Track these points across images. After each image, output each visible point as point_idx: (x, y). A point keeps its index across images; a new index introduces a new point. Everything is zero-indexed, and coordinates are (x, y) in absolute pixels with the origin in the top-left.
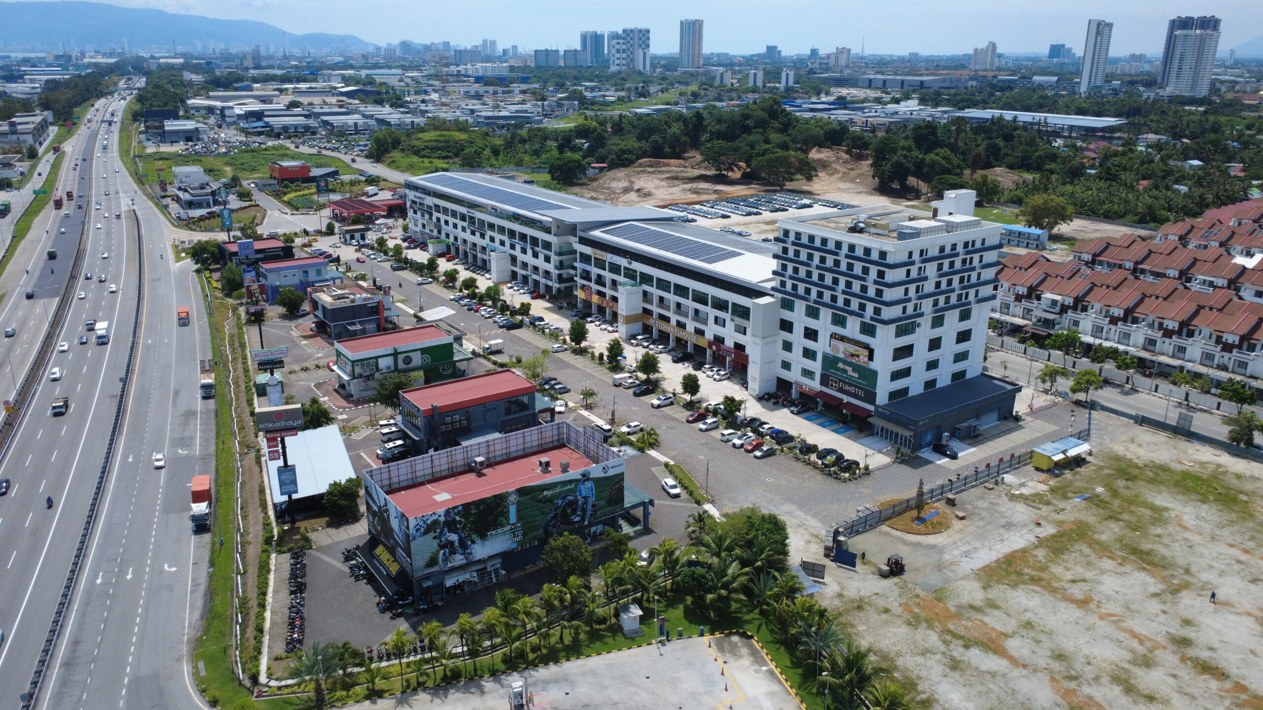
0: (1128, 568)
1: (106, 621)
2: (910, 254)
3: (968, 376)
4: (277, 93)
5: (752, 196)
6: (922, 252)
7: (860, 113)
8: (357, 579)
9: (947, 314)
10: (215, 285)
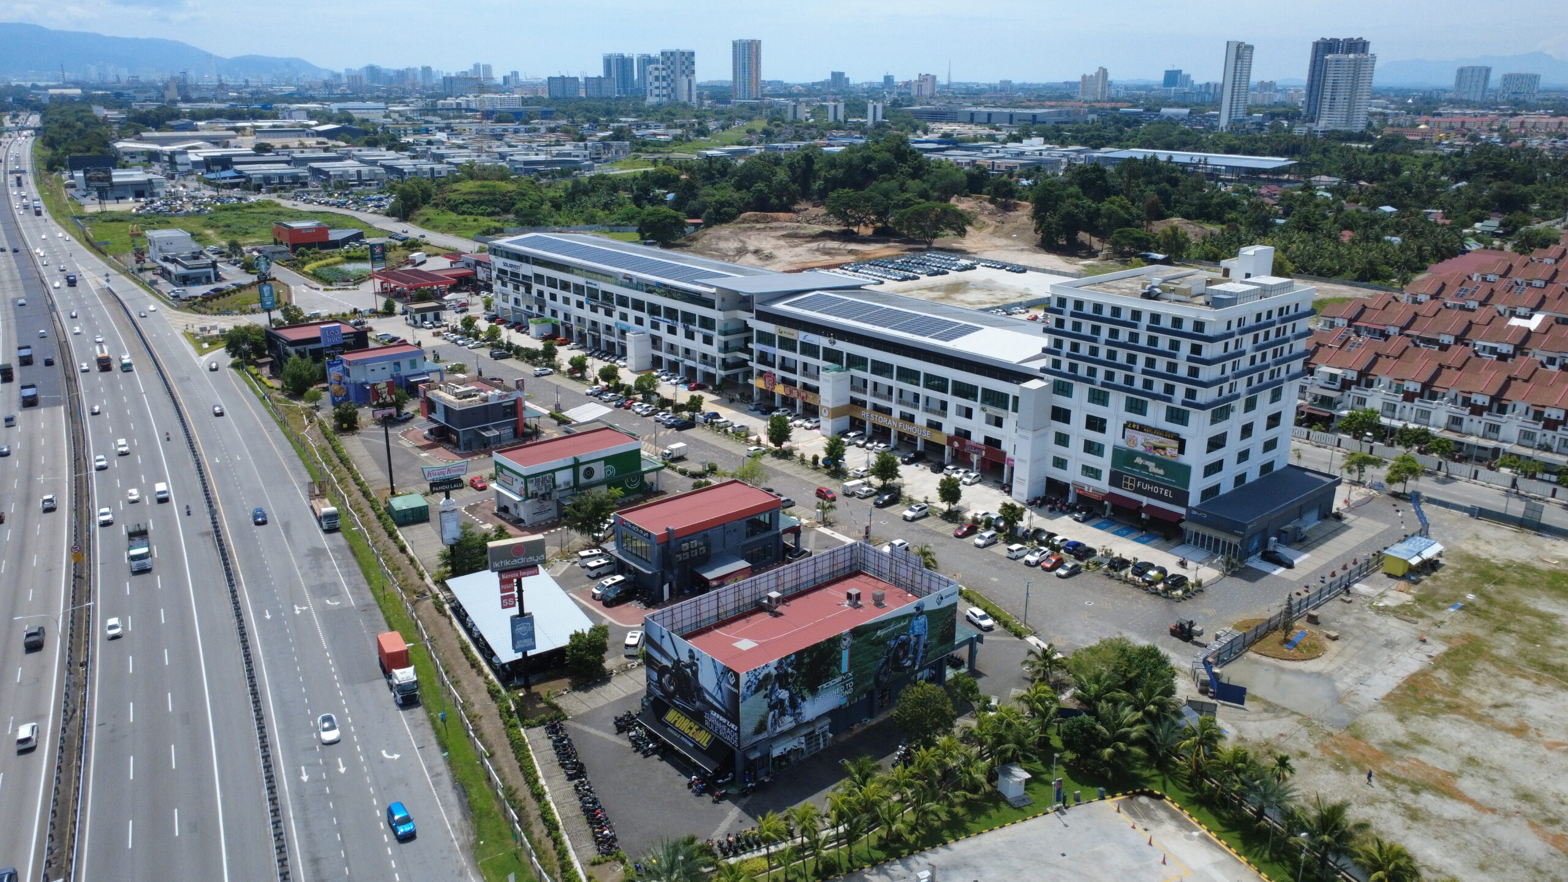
0: (1548, 688)
1: (339, 828)
2: (1229, 323)
3: (1276, 468)
4: (233, 133)
5: (898, 256)
6: (1240, 321)
7: (979, 154)
8: (646, 755)
9: (1259, 394)
10: (270, 383)
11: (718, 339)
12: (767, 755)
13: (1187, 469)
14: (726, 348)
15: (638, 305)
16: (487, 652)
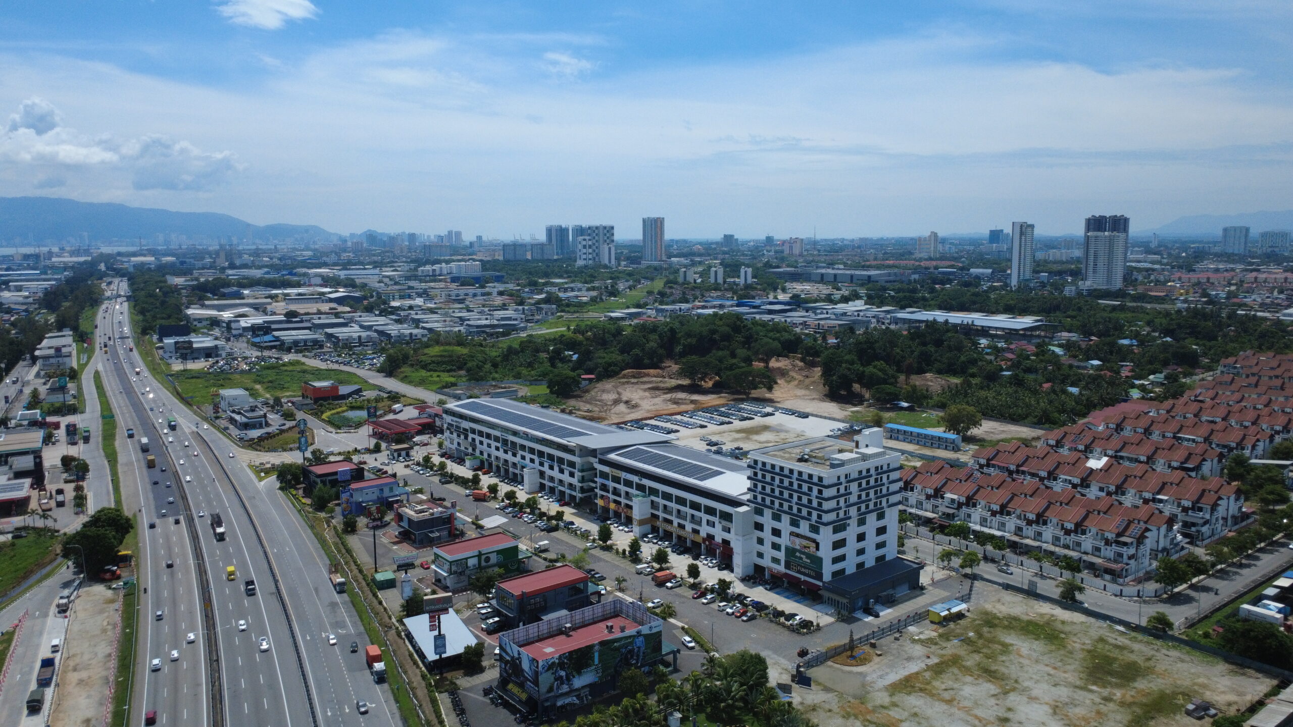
0: (981, 681)
2: (839, 478)
3: (887, 559)
5: (723, 405)
6: (846, 476)
8: (496, 706)
9: (867, 516)
10: (304, 501)
11: (578, 474)
12: (555, 705)
13: (820, 560)
14: (582, 480)
15: (532, 451)
16: (422, 656)
